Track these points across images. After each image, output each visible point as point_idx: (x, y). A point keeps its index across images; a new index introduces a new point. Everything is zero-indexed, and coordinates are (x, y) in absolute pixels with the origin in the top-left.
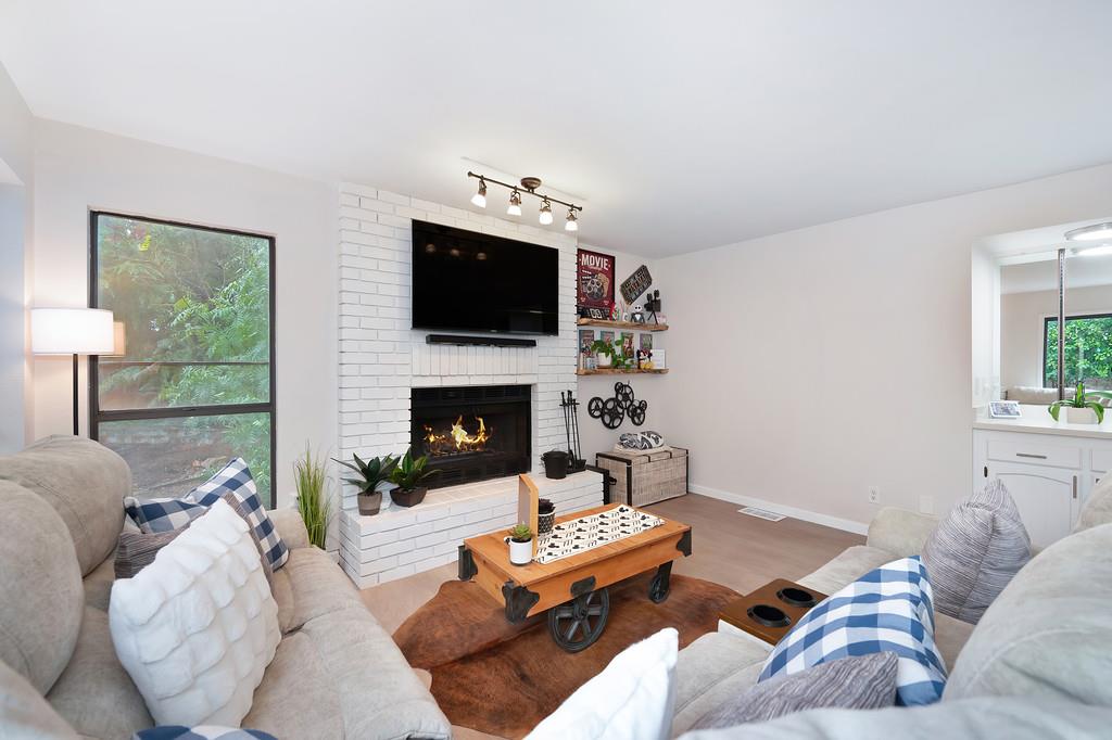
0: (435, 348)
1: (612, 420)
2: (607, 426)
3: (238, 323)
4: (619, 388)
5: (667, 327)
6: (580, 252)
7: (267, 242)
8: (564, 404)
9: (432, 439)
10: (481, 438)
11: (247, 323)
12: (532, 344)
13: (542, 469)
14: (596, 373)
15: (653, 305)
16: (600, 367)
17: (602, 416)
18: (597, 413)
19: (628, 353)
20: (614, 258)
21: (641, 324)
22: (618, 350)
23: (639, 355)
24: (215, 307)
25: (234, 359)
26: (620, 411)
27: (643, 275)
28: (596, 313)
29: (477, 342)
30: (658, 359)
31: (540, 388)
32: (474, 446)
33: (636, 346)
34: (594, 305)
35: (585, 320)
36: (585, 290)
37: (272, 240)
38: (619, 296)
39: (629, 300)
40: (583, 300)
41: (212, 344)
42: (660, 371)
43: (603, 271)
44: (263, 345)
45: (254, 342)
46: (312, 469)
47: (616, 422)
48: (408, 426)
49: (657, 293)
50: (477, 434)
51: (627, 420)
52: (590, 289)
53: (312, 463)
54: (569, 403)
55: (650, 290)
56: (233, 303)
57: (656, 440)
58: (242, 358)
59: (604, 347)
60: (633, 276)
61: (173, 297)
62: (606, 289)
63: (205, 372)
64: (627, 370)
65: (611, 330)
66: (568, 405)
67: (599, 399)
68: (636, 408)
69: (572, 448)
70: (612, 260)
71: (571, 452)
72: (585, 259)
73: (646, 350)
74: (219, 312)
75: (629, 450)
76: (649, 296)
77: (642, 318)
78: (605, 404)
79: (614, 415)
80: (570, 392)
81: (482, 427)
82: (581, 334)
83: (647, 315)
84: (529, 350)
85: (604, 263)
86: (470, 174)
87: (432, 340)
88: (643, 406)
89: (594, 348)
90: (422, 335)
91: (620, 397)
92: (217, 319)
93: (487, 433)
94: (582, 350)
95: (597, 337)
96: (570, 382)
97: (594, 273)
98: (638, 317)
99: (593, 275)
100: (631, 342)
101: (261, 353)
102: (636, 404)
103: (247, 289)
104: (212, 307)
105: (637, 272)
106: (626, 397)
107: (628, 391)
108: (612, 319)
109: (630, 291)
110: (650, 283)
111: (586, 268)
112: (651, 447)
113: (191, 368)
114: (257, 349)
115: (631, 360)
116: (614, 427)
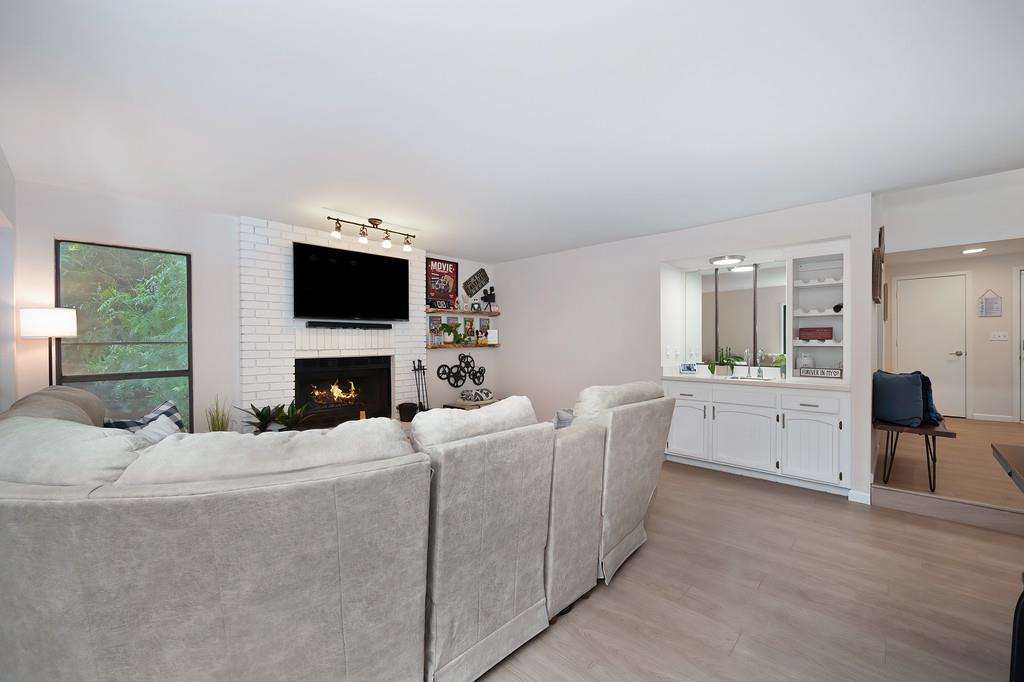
0: (313, 330)
1: (456, 381)
2: (453, 385)
3: (158, 309)
4: (462, 358)
5: (499, 314)
6: (428, 260)
7: (185, 258)
8: (415, 370)
9: (317, 393)
10: (352, 395)
11: (166, 308)
12: (389, 327)
13: (398, 416)
14: (441, 347)
15: (489, 298)
16: (445, 343)
17: (448, 378)
18: (444, 376)
19: (470, 332)
20: (457, 264)
21: (478, 311)
22: (461, 331)
23: (477, 334)
24: (136, 296)
25: (154, 338)
26: (463, 374)
27: (482, 275)
28: (442, 304)
29: (345, 326)
30: (493, 337)
31: (397, 358)
32: (347, 400)
33: (477, 327)
34: (440, 297)
35: (432, 310)
36: (433, 287)
37: (189, 257)
38: (461, 291)
39: (471, 295)
40: (432, 294)
41: (135, 326)
42: (493, 346)
43: (449, 274)
44: (180, 328)
45: (173, 324)
46: (220, 415)
47: (460, 383)
48: (293, 385)
49: (492, 289)
50: (350, 392)
51: (469, 381)
52: (438, 286)
53: (220, 410)
54: (419, 368)
55: (487, 287)
56: (153, 292)
57: (487, 395)
58: (162, 338)
59: (450, 328)
60: (474, 276)
61: (100, 288)
62: (451, 286)
63: (130, 349)
64: (466, 345)
65: (455, 316)
66: (418, 370)
67: (446, 366)
68: (477, 373)
69: (421, 401)
70: (456, 265)
71: (420, 403)
72: (433, 265)
73: (484, 331)
74: (141, 299)
75: (466, 402)
76: (485, 291)
77: (479, 307)
78: (450, 370)
79: (458, 377)
80: (420, 361)
81: (353, 388)
82: (431, 319)
83: (484, 305)
84: (387, 331)
85: (450, 268)
86: (329, 218)
87: (311, 325)
88: (482, 371)
89: (441, 329)
90: (303, 322)
91: (463, 365)
92: (139, 306)
93: (356, 391)
94: (432, 331)
95: (444, 321)
96: (421, 354)
97: (441, 275)
98: (476, 306)
99: (440, 277)
100: (472, 324)
101: (179, 334)
102: (477, 369)
103: (166, 282)
104: (134, 295)
105: (477, 274)
106: (468, 364)
107: (470, 360)
108: (454, 308)
109: (470, 287)
110: (487, 281)
111: (435, 271)
112: (482, 400)
113: (116, 346)
114: (176, 330)
115: (472, 337)
116: (457, 386)
